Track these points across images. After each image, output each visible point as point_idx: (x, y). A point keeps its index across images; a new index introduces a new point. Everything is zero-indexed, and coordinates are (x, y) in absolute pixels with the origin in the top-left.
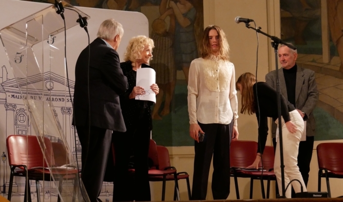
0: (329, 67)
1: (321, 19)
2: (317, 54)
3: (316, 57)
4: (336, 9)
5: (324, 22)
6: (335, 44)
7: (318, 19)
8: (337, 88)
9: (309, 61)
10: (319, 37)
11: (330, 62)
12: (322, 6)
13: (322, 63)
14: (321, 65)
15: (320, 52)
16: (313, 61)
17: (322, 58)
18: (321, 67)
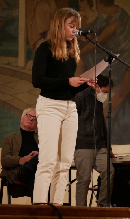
0: (23, 71)
1: (18, 20)
2: (12, 57)
3: (11, 59)
4: (34, 11)
5: (22, 23)
6: (32, 47)
7: (15, 20)
8: (31, 93)
9: (4, 64)
10: (15, 39)
11: (25, 66)
12: (20, 6)
13: (17, 67)
14: (16, 69)
15: (15, 54)
16: (9, 64)
17: (18, 61)
18: (16, 71)
